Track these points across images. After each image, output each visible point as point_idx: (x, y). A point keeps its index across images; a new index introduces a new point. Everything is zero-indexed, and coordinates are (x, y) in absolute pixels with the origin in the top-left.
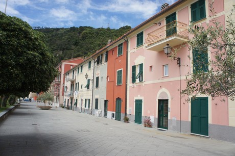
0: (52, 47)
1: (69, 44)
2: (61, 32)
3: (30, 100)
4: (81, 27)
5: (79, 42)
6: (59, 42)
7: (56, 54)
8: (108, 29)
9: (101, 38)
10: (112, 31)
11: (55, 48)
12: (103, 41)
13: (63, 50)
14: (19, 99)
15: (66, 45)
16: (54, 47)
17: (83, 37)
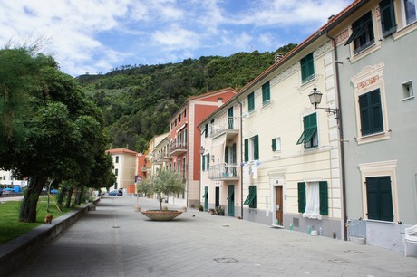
0: (156, 93)
1: (185, 85)
2: (167, 70)
3: (121, 193)
4: (202, 58)
5: (203, 81)
6: (167, 83)
7: (164, 105)
8: (256, 54)
9: (244, 69)
10: (263, 56)
11: (161, 94)
12: (248, 74)
13: (176, 96)
14: (97, 192)
15: (180, 87)
16: (159, 92)
17: (210, 72)
